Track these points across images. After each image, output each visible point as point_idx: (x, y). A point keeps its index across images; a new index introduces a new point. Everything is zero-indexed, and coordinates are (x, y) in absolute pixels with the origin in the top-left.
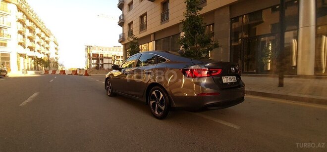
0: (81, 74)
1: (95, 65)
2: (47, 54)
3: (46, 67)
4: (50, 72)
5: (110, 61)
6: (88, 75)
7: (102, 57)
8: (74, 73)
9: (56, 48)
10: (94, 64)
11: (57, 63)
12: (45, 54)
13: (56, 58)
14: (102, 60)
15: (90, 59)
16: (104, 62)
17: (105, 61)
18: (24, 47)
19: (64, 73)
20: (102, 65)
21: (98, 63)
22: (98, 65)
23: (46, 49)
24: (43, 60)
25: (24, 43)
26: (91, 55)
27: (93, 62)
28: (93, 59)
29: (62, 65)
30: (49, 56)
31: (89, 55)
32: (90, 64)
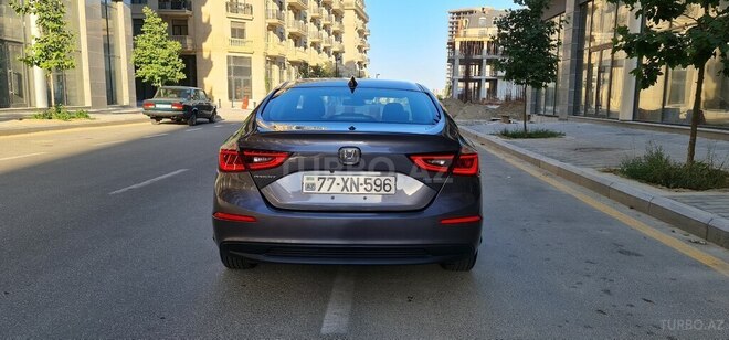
2: (336, 54)
7: (495, 51)
9: (361, 33)
12: (332, 51)
13: (359, 63)
15: (454, 63)
16: (499, 74)
18: (282, 38)
20: (494, 83)
21: (478, 78)
23: (333, 37)
25: (282, 28)
26: (458, 47)
30: (341, 60)
31: (452, 46)
32: (453, 81)
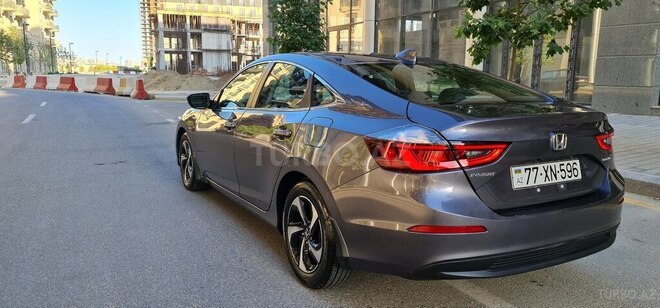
0: (126, 91)
1: (174, 56)
2: (19, 19)
3: (20, 62)
4: (31, 82)
5: (224, 41)
6: (148, 97)
7: (198, 25)
8: (105, 88)
10: (171, 53)
11: (51, 49)
12: (14, 15)
13: (47, 30)
14: (198, 37)
15: (157, 35)
16: (204, 47)
17: (209, 41)
19: (73, 88)
20: (199, 55)
21: (182, 50)
22: (185, 54)
24: (8, 40)
26: (160, 19)
27: (167, 47)
28: (168, 35)
29: (67, 55)
30: (25, 25)
31: (154, 19)
32: (158, 53)
